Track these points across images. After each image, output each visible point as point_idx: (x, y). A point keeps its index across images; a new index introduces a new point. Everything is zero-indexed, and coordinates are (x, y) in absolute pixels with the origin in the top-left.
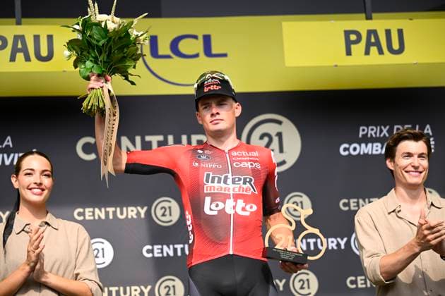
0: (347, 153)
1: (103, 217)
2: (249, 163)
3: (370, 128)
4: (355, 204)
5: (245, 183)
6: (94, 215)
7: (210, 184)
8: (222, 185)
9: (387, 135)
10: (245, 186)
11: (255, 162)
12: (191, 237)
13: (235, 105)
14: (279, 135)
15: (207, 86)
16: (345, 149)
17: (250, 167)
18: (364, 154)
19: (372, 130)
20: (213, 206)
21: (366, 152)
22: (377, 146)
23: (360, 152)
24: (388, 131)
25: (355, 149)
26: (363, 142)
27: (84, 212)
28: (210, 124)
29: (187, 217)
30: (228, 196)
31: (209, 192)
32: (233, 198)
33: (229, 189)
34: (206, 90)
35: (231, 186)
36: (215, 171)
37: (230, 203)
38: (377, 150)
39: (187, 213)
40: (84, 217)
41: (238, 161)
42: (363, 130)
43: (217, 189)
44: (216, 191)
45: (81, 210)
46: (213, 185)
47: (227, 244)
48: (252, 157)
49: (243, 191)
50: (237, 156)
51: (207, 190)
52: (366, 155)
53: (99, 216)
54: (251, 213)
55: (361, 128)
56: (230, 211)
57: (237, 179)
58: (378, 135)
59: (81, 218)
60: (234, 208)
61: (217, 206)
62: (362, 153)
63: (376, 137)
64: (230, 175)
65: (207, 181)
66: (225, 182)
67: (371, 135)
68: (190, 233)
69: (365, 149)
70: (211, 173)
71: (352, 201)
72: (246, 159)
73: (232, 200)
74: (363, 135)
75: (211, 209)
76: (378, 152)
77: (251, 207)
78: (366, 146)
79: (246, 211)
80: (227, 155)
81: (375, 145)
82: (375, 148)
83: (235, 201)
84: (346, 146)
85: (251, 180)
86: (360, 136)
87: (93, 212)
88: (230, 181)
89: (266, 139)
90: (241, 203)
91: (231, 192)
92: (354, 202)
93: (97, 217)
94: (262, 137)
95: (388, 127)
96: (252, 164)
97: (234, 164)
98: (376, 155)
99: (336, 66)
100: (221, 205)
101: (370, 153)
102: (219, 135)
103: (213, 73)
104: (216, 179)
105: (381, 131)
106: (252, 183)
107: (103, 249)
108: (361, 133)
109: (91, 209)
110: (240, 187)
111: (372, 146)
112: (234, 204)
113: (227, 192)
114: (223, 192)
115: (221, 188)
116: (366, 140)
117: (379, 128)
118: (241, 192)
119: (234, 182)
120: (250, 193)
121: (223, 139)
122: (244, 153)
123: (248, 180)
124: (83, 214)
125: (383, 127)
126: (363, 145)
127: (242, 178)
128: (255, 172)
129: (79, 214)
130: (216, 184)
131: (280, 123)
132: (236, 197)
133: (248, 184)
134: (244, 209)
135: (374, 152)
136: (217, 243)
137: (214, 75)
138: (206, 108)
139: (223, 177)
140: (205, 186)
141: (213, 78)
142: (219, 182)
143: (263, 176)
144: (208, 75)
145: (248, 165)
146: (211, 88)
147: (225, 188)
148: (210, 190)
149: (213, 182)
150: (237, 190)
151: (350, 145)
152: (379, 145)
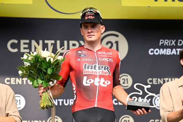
0: (152, 54)
1: (20, 83)
2: (107, 59)
3: (166, 40)
4: (156, 81)
5: (105, 69)
6: (15, 82)
7: (87, 70)
8: (93, 70)
9: (174, 45)
10: (105, 71)
11: (110, 58)
12: (75, 96)
13: (102, 27)
14: (117, 43)
15: (87, 16)
16: (152, 52)
17: (107, 60)
18: (162, 54)
19: (167, 41)
20: (88, 81)
21: (163, 53)
22: (169, 51)
23: (159, 53)
24: (175, 43)
25: (157, 52)
26: (161, 48)
27: (10, 80)
28: (87, 37)
29: (73, 86)
30: (96, 76)
31: (86, 74)
32: (99, 77)
33: (97, 72)
34: (86, 18)
35: (98, 71)
36: (89, 62)
37: (97, 79)
38: (169, 53)
39: (73, 84)
40: (10, 82)
41: (102, 57)
42: (162, 42)
43: (91, 72)
44: (90, 73)
45: (9, 79)
46: (88, 70)
47: (94, 101)
48: (108, 55)
49: (104, 74)
50: (101, 55)
51: (85, 73)
52: (163, 55)
53: (18, 83)
54: (107, 85)
55: (161, 40)
56: (97, 84)
57: (101, 67)
58: (170, 44)
59: (9, 83)
60: (99, 82)
61: (90, 81)
62: (160, 54)
63: (169, 46)
64: (97, 65)
65: (85, 68)
66: (95, 69)
67: (166, 44)
68: (75, 95)
69: (162, 52)
70: (87, 64)
71: (154, 79)
72: (105, 56)
73: (98, 78)
74: (161, 44)
75: (86, 83)
76: (169, 54)
77: (108, 82)
78: (163, 50)
79: (105, 84)
80: (96, 54)
81: (168, 50)
82: (167, 51)
83: (100, 79)
84: (152, 50)
85: (108, 68)
86: (160, 45)
87: (15, 80)
88: (97, 68)
89: (110, 45)
90: (102, 80)
91: (98, 74)
92: (155, 80)
93: (17, 83)
94: (107, 44)
95: (175, 41)
96: (108, 59)
97: (99, 59)
98: (168, 55)
99: (149, 7)
100: (92, 81)
101: (165, 54)
102: (92, 43)
103: (91, 8)
104: (90, 67)
105: (171, 42)
106: (109, 69)
107: (20, 100)
108: (161, 43)
109: (14, 79)
110: (102, 71)
111: (166, 50)
112: (99, 80)
113: (95, 74)
114: (93, 74)
115: (93, 72)
116: (163, 47)
117: (170, 41)
118: (103, 74)
119: (99, 69)
120: (107, 75)
121: (94, 45)
122: (104, 53)
123: (106, 68)
124: (10, 81)
125: (172, 41)
126: (161, 50)
127: (104, 66)
128: (110, 63)
129: (8, 81)
130: (90, 70)
131: (117, 36)
132: (101, 77)
133: (106, 70)
134: (104, 83)
135: (167, 54)
136: (89, 101)
137: (91, 10)
138: (85, 28)
139: (93, 66)
140: (84, 71)
141: (91, 12)
142: (92, 68)
143: (114, 66)
144: (88, 10)
145: (106, 60)
146: (89, 17)
147: (95, 72)
148: (87, 73)
149: (88, 68)
150: (101, 73)
151: (154, 49)
152: (170, 50)
